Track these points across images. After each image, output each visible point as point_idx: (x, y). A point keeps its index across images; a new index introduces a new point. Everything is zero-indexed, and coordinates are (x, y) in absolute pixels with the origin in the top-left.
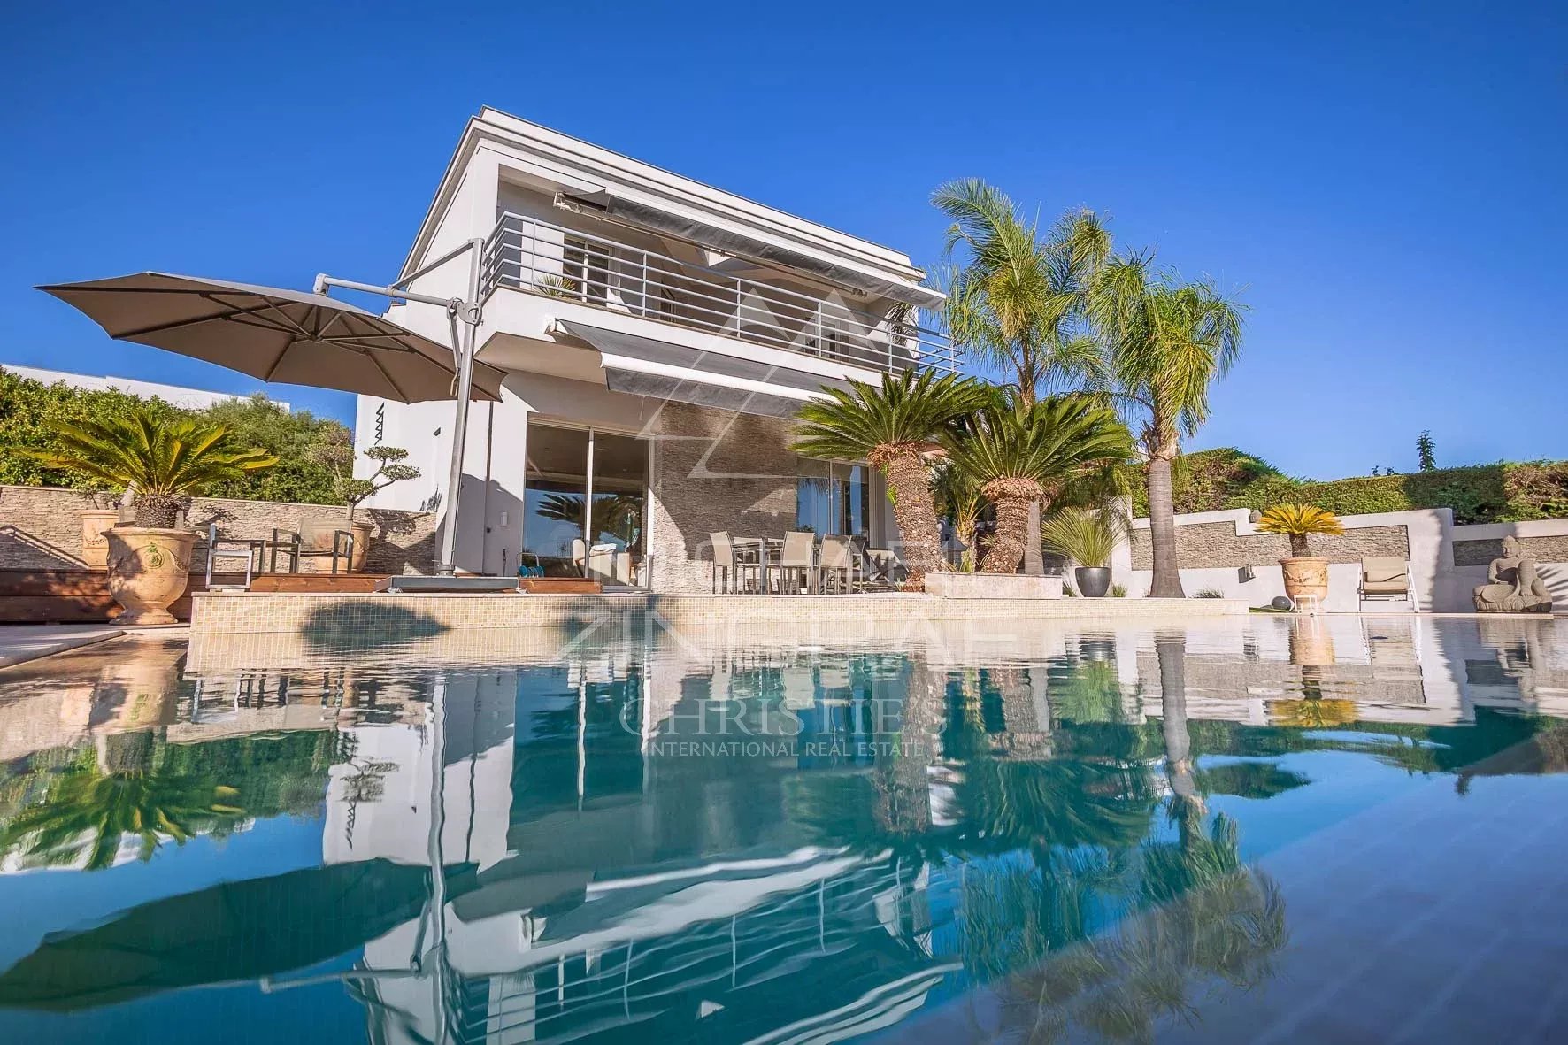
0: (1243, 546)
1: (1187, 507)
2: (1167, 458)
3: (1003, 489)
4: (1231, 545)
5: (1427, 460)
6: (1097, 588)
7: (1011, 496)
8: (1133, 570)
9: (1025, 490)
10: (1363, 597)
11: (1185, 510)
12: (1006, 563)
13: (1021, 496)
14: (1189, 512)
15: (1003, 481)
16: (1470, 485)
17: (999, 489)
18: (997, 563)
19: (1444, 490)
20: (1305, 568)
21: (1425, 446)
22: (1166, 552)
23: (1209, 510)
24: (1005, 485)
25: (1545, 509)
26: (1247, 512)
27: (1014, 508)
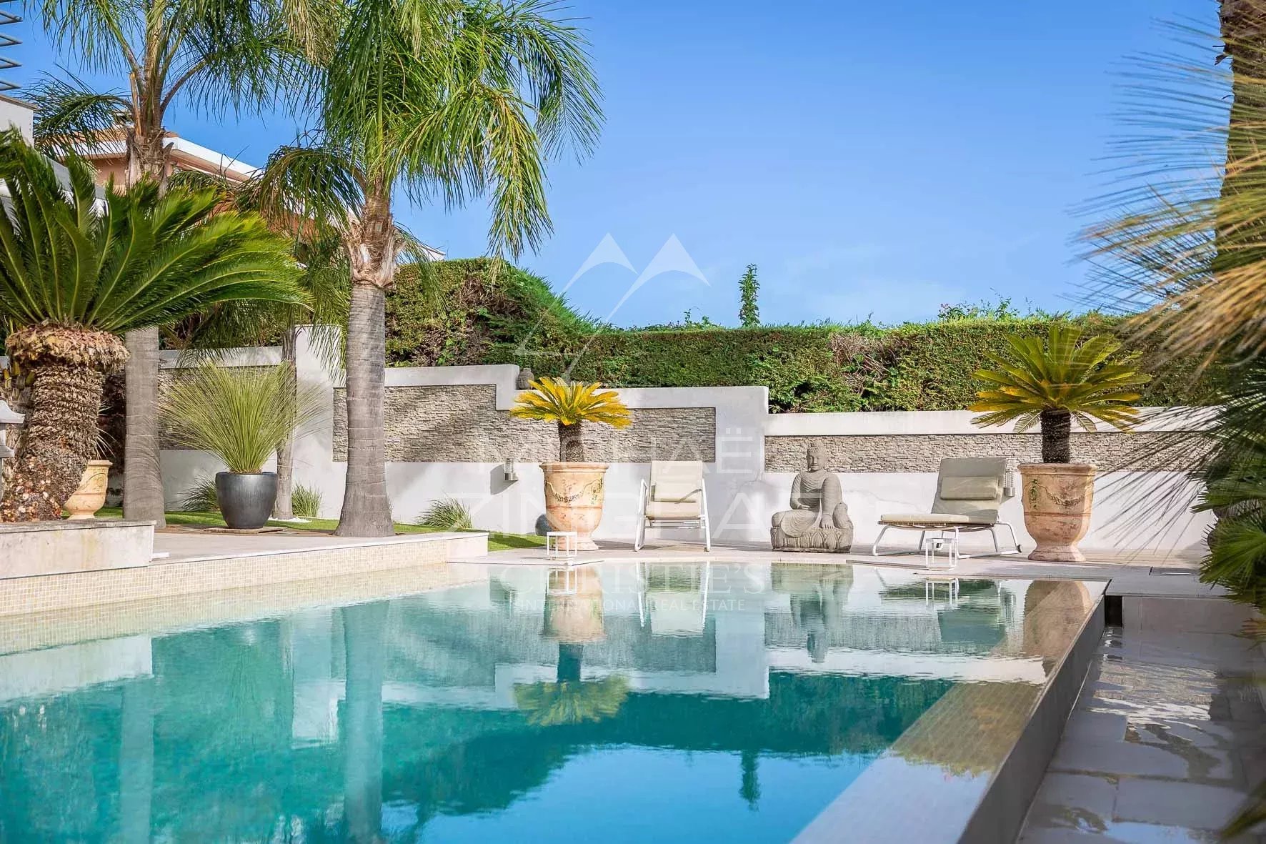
0: (504, 428)
1: (428, 354)
2: (380, 285)
3: (47, 347)
4: (488, 425)
5: (749, 310)
6: (253, 511)
7: (63, 361)
8: (335, 460)
9: (91, 351)
10: (648, 523)
11: (424, 359)
12: (46, 495)
13: (82, 364)
14: (430, 365)
15: (46, 334)
16: (790, 354)
17: (39, 348)
18: (26, 496)
19: (762, 359)
20: (576, 479)
21: (749, 287)
22: (368, 451)
23: (460, 363)
24: (50, 341)
25: (866, 394)
26: (513, 370)
27: (68, 385)
